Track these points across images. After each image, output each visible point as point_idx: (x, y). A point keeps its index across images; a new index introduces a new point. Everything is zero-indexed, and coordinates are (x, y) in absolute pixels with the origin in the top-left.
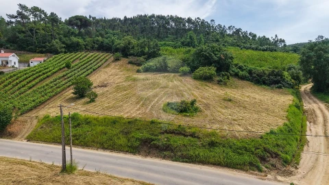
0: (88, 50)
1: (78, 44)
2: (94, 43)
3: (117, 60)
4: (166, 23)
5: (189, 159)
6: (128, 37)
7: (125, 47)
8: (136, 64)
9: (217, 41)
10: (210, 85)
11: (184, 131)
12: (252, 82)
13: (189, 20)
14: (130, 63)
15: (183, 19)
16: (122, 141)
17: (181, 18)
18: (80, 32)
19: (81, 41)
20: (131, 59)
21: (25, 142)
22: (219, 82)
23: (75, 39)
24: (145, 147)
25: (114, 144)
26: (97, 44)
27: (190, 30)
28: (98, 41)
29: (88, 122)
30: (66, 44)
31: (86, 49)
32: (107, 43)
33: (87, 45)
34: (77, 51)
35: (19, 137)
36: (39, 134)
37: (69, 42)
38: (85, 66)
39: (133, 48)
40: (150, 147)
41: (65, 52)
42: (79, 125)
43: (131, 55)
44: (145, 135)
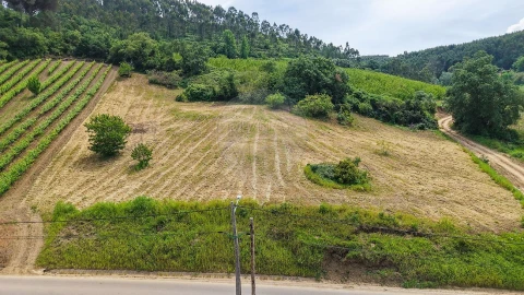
0: (57, 54)
1: (34, 43)
2: (67, 42)
3: (124, 76)
4: (182, 13)
5: (434, 281)
6: (142, 34)
7: (136, 53)
8: (164, 85)
9: (266, 47)
10: (328, 125)
11: (395, 225)
12: (377, 118)
13: (219, 11)
14: (152, 82)
15: (208, 8)
16: (282, 254)
17: (204, 6)
18: (32, 19)
19: (39, 35)
20: (153, 75)
21: (40, 275)
22: (340, 121)
23: (28, 33)
24: (334, 264)
25: (264, 261)
26: (74, 45)
27: (224, 27)
28: (73, 37)
29: (179, 215)
30: (8, 41)
31: (51, 52)
32: (97, 44)
33: (52, 45)
34: (33, 56)
35: (15, 262)
36: (68, 251)
37: (12, 37)
38: (68, 87)
39: (153, 53)
40: (347, 264)
41: (9, 59)
42: (161, 223)
43: (151, 67)
44: (327, 238)
